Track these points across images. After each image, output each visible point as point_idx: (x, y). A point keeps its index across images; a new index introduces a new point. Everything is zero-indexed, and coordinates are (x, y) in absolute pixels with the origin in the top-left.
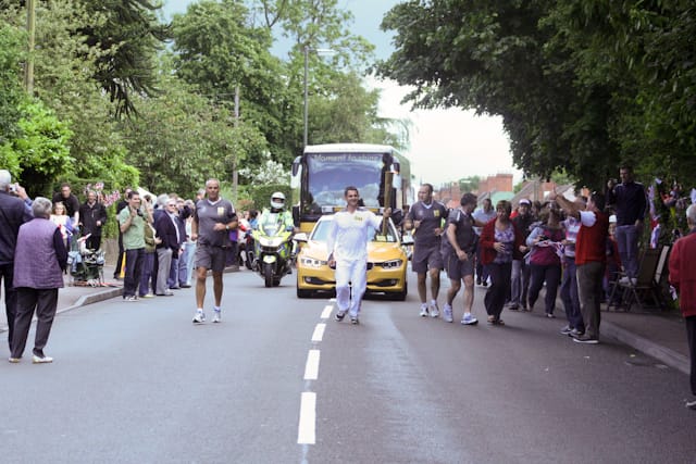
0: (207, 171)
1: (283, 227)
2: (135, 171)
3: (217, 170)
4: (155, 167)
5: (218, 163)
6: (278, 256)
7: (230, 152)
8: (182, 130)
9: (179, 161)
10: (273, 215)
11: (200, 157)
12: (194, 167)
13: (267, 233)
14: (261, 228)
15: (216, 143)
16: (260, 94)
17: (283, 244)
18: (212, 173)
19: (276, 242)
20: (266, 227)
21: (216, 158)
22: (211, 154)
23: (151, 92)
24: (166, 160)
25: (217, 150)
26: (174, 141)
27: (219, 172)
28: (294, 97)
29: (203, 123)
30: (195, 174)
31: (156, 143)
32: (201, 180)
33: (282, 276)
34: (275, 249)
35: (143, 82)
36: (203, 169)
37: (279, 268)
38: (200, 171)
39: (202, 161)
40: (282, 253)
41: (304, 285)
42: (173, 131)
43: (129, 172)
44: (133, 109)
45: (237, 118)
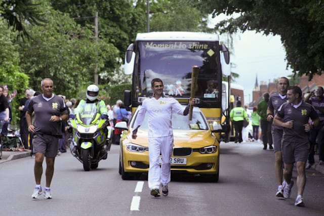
0: (76, 76)
1: (98, 115)
2: (26, 76)
3: (84, 75)
4: (38, 74)
5: (85, 70)
6: (94, 142)
7: (92, 62)
8: (57, 46)
9: (56, 69)
10: (89, 105)
11: (72, 66)
12: (67, 73)
13: (84, 121)
14: (78, 117)
15: (82, 56)
16: (114, 13)
17: (98, 131)
18: (80, 77)
19: (92, 129)
20: (83, 116)
21: (83, 66)
22: (79, 64)
23: (38, 22)
24: (47, 68)
25: (84, 60)
26: (51, 54)
27: (85, 76)
28: (139, 15)
29: (73, 40)
30: (68, 78)
31: (39, 56)
32: (72, 82)
33: (99, 160)
34: (92, 135)
35: (33, 15)
36: (74, 74)
37: (96, 152)
38: (71, 76)
39: (72, 69)
40: (98, 138)
41: (130, 168)
42: (52, 47)
43: (21, 77)
44: (26, 33)
45: (96, 36)
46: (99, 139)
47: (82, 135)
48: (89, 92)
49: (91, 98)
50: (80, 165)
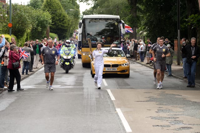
46: (71, 61)
47: (65, 59)
48: (67, 42)
49: (67, 45)
50: (65, 71)
